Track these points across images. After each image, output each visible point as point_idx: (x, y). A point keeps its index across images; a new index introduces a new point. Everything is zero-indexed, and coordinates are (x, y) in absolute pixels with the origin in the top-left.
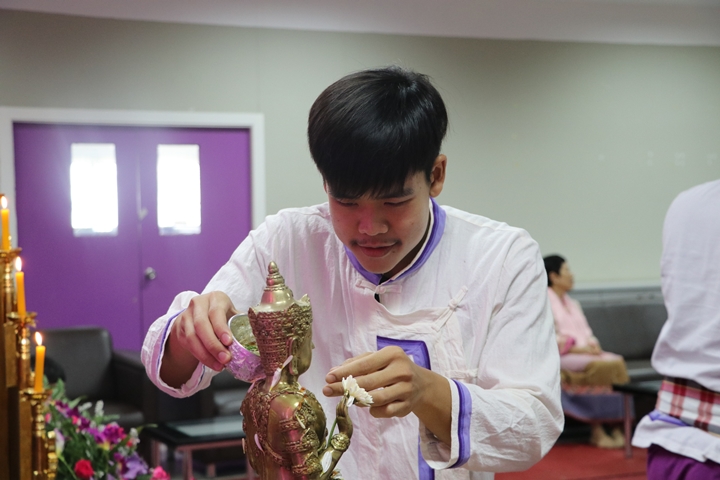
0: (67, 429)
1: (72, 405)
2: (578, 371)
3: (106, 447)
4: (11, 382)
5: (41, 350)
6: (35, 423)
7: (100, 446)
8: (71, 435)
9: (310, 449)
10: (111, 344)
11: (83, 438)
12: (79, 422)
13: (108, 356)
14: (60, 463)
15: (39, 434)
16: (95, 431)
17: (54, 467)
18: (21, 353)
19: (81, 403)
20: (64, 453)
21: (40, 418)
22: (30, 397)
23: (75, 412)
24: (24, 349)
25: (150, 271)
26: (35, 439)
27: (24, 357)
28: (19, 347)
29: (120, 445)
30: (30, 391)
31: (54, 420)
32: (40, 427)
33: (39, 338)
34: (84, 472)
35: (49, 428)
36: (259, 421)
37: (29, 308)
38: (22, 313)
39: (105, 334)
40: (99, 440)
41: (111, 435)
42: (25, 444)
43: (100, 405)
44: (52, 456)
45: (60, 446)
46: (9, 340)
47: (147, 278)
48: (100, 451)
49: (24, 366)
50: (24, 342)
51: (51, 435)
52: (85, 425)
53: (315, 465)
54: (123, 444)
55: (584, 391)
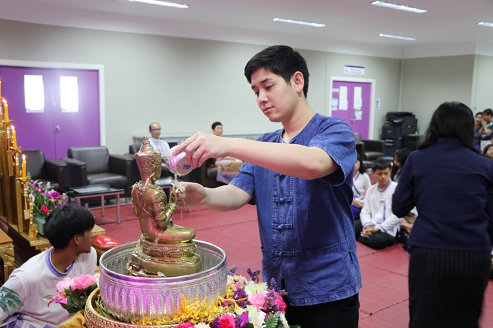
0: (36, 193)
1: (35, 182)
2: (226, 166)
3: (53, 200)
4: (11, 174)
5: (24, 162)
6: (23, 191)
7: (50, 200)
8: (37, 195)
9: (163, 210)
10: (44, 156)
11: (42, 197)
12: (40, 190)
13: (43, 161)
14: (34, 207)
15: (25, 195)
16: (47, 194)
17: (32, 208)
18: (15, 163)
19: (38, 182)
20: (35, 202)
21: (25, 189)
22: (21, 181)
23: (37, 185)
24: (17, 161)
25: (58, 127)
26: (23, 198)
27: (17, 164)
28: (14, 160)
29: (58, 200)
30: (21, 179)
31: (29, 189)
32: (25, 193)
33: (24, 157)
34: (45, 210)
35: (29, 193)
36: (140, 199)
37: (18, 145)
38: (15, 147)
39: (41, 152)
40: (50, 198)
41: (54, 196)
42: (19, 199)
43: (49, 183)
44: (31, 204)
45: (34, 199)
46: (9, 157)
47: (57, 129)
48: (50, 202)
49: (17, 168)
50: (17, 159)
51: (30, 196)
52: (43, 191)
53: (164, 216)
54: (60, 199)
55: (228, 173)
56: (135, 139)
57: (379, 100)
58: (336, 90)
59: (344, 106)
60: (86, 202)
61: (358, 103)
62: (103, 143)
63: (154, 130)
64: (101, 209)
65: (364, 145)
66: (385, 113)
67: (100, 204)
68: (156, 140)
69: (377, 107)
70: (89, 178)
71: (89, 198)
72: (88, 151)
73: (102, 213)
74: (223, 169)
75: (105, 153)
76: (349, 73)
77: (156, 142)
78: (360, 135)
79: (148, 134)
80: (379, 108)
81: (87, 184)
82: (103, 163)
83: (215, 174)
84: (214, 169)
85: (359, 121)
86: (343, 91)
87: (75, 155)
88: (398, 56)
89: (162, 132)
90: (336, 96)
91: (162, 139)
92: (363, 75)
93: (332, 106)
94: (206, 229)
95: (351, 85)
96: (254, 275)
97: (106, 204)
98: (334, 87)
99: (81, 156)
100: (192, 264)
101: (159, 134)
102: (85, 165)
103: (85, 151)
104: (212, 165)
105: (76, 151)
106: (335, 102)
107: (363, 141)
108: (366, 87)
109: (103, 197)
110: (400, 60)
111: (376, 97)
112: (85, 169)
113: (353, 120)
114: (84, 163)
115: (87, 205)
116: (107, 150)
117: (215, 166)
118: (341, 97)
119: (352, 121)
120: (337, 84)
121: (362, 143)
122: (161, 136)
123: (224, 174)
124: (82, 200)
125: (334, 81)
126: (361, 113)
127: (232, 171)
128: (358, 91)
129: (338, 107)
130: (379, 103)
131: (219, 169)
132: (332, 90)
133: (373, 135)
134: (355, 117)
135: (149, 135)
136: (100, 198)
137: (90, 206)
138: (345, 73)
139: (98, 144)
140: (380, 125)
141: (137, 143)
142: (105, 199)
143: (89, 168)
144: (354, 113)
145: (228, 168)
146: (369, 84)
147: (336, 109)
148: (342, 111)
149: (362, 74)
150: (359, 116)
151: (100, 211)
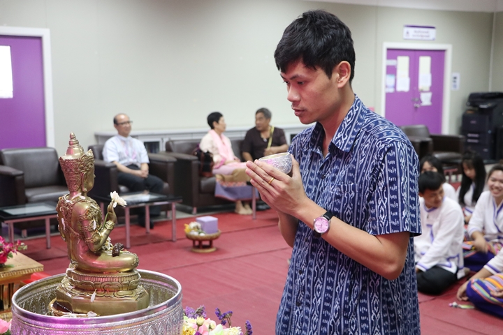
53: (97, 238)
55: (232, 185)
56: (97, 137)
57: (458, 75)
58: (392, 62)
59: (404, 85)
60: (24, 229)
61: (425, 81)
62: (51, 142)
63: (122, 124)
64: (45, 238)
65: (431, 143)
66: (467, 94)
67: (43, 232)
68: (123, 138)
69: (455, 86)
70: (29, 193)
71: (29, 222)
72: (28, 155)
73: (47, 243)
74: (223, 179)
75: (52, 157)
76: (411, 37)
77: (124, 142)
78: (427, 128)
79: (111, 129)
80: (458, 88)
81: (26, 201)
82: (49, 172)
83: (212, 187)
84: (211, 180)
85: (427, 107)
86: (403, 63)
87: (7, 160)
88: (488, 9)
89: (133, 126)
90: (392, 70)
91: (133, 137)
92: (434, 40)
93: (387, 87)
94: (196, 265)
95: (414, 54)
96: (224, 317)
97: (52, 231)
98: (389, 57)
99: (16, 161)
100: (133, 300)
101: (129, 129)
102: (22, 175)
103: (22, 155)
104: (207, 174)
105: (8, 155)
106: (390, 80)
107: (431, 137)
108: (438, 57)
109: (48, 219)
110: (492, 15)
111: (453, 71)
112: (23, 181)
113: (418, 105)
114: (21, 172)
115: (24, 232)
116: (55, 153)
117: (212, 175)
118: (399, 72)
119: (416, 108)
120: (393, 53)
121: (428, 139)
122: (132, 132)
123: (225, 185)
124: (15, 225)
125: (389, 50)
126: (429, 95)
127: (236, 181)
128: (425, 63)
129: (395, 87)
130: (458, 80)
131: (218, 179)
132: (385, 63)
133: (448, 128)
134: (420, 101)
135: (115, 131)
136: (44, 221)
137: (29, 234)
138: (405, 37)
139: (44, 144)
140: (460, 113)
141: (100, 143)
142: (51, 224)
143: (29, 179)
144: (419, 96)
145: (230, 176)
146: (443, 51)
147: (391, 90)
148: (402, 93)
149: (431, 38)
150: (426, 99)
151: (45, 241)
